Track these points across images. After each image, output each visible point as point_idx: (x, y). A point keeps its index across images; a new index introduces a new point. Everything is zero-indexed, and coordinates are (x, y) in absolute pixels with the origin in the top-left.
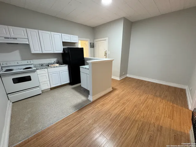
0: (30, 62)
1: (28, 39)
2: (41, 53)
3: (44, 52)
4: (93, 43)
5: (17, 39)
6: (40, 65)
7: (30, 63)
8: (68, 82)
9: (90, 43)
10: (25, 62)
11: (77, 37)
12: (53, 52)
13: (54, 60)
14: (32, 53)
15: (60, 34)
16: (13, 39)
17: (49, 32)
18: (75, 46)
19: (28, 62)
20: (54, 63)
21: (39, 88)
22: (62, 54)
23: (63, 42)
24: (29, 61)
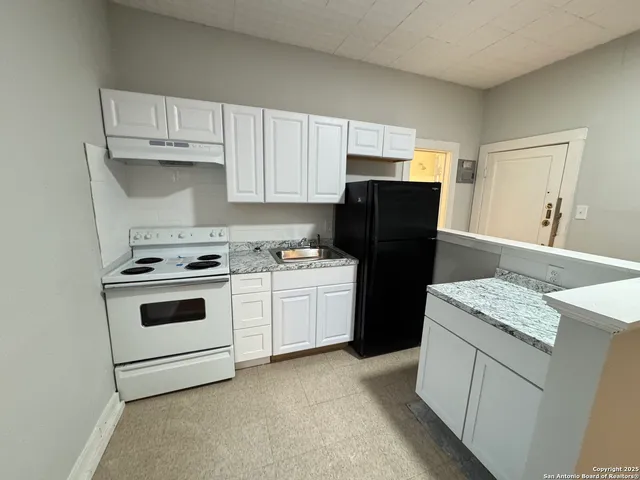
0: (220, 235)
1: (224, 145)
2: (262, 203)
3: (272, 198)
4: (475, 164)
5: (187, 145)
6: (252, 248)
7: (217, 239)
8: (347, 336)
9: (461, 162)
10: (203, 234)
11: (413, 132)
12: (305, 201)
13: (302, 231)
14: (231, 199)
15: (344, 122)
16: (177, 145)
17: (303, 117)
18: (394, 176)
19: (211, 235)
20: (299, 244)
21: (226, 355)
22: (337, 206)
23: (350, 157)
24: (216, 230)
